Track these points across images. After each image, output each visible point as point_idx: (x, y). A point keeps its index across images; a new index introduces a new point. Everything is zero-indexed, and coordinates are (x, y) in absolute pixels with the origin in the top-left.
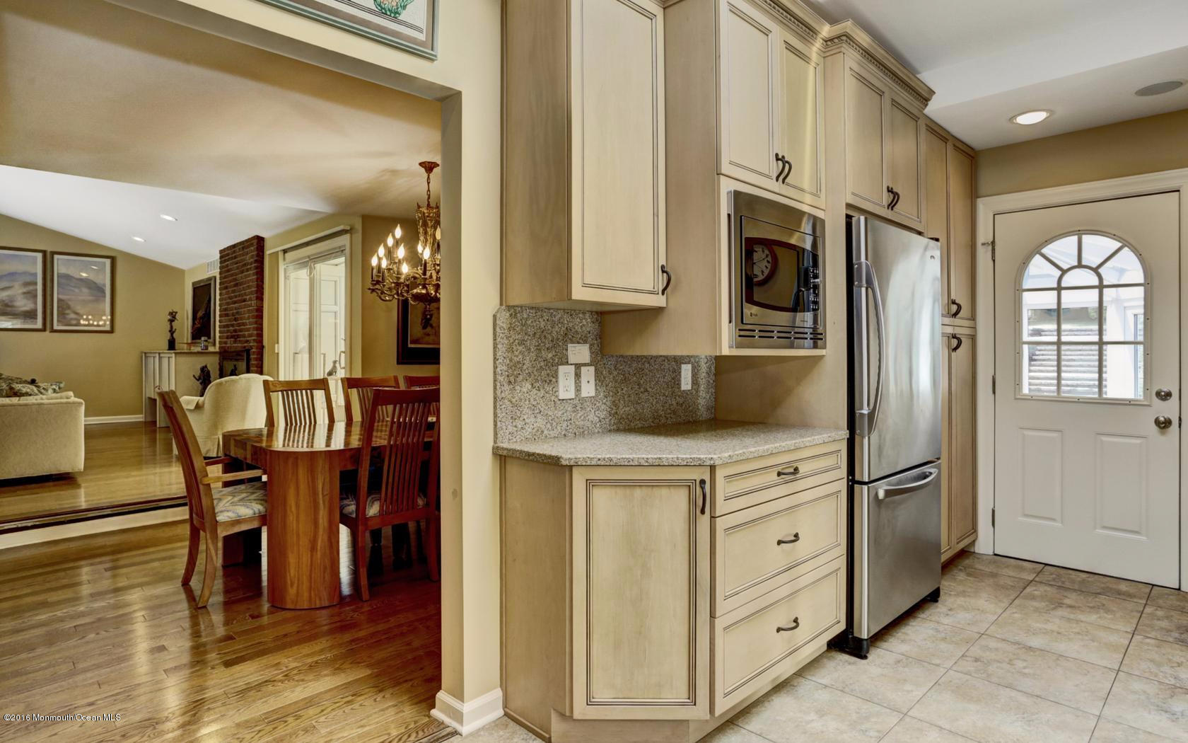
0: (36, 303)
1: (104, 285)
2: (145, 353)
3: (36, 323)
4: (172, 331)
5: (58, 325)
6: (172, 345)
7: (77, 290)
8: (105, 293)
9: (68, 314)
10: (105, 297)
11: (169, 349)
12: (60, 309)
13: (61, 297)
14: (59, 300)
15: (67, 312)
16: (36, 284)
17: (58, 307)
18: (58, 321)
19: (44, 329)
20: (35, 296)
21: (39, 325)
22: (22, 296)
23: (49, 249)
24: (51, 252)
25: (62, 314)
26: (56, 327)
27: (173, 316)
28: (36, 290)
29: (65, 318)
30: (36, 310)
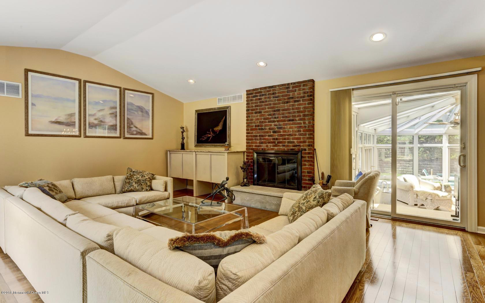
0: (116, 120)
1: (149, 110)
2: (170, 151)
3: (116, 133)
4: (183, 138)
5: (127, 135)
6: (183, 147)
7: (136, 113)
8: (149, 115)
9: (132, 128)
10: (149, 117)
11: (181, 149)
12: (128, 124)
13: (129, 117)
14: (128, 119)
15: (132, 126)
16: (116, 108)
17: (127, 123)
18: (127, 132)
19: (120, 137)
20: (116, 116)
21: (118, 135)
22: (109, 116)
23: (123, 86)
24: (123, 88)
25: (129, 127)
26: (126, 136)
27: (183, 130)
28: (116, 112)
29: (130, 130)
30: (116, 125)
